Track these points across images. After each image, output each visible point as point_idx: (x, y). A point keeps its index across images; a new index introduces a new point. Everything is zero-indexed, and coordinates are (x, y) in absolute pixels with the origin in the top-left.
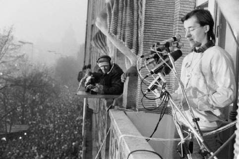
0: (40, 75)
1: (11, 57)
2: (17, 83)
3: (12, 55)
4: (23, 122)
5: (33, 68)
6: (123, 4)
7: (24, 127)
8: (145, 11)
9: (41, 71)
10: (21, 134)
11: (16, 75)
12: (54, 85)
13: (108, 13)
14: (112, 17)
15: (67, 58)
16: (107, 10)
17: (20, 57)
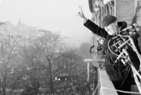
0: (73, 51)
1: (60, 44)
2: (63, 55)
3: (60, 43)
4: (67, 72)
5: (70, 48)
6: (103, 12)
7: (67, 75)
8: (116, 14)
9: (73, 49)
10: (66, 77)
11: (63, 52)
12: (80, 55)
13: (95, 18)
14: (98, 20)
15: (85, 42)
16: (95, 16)
17: (63, 44)
